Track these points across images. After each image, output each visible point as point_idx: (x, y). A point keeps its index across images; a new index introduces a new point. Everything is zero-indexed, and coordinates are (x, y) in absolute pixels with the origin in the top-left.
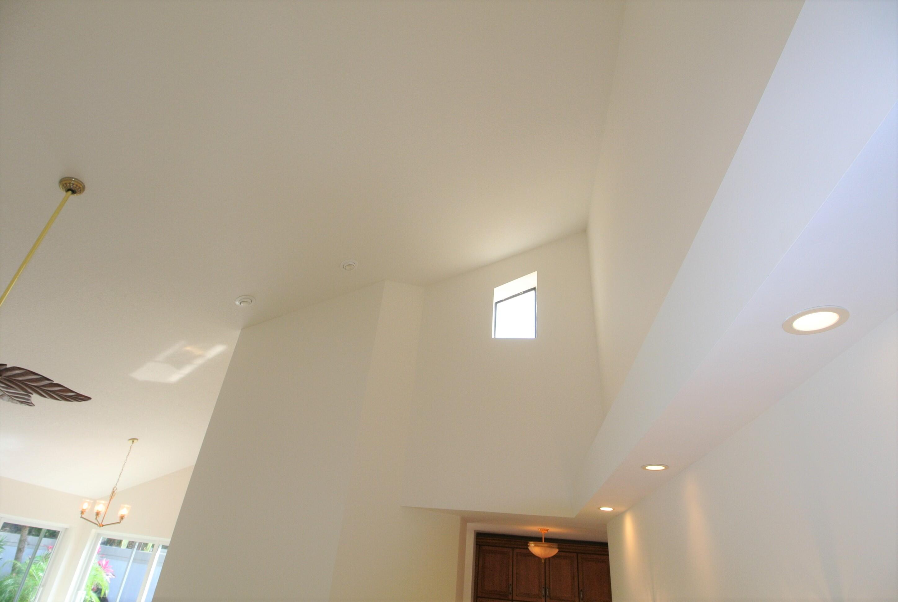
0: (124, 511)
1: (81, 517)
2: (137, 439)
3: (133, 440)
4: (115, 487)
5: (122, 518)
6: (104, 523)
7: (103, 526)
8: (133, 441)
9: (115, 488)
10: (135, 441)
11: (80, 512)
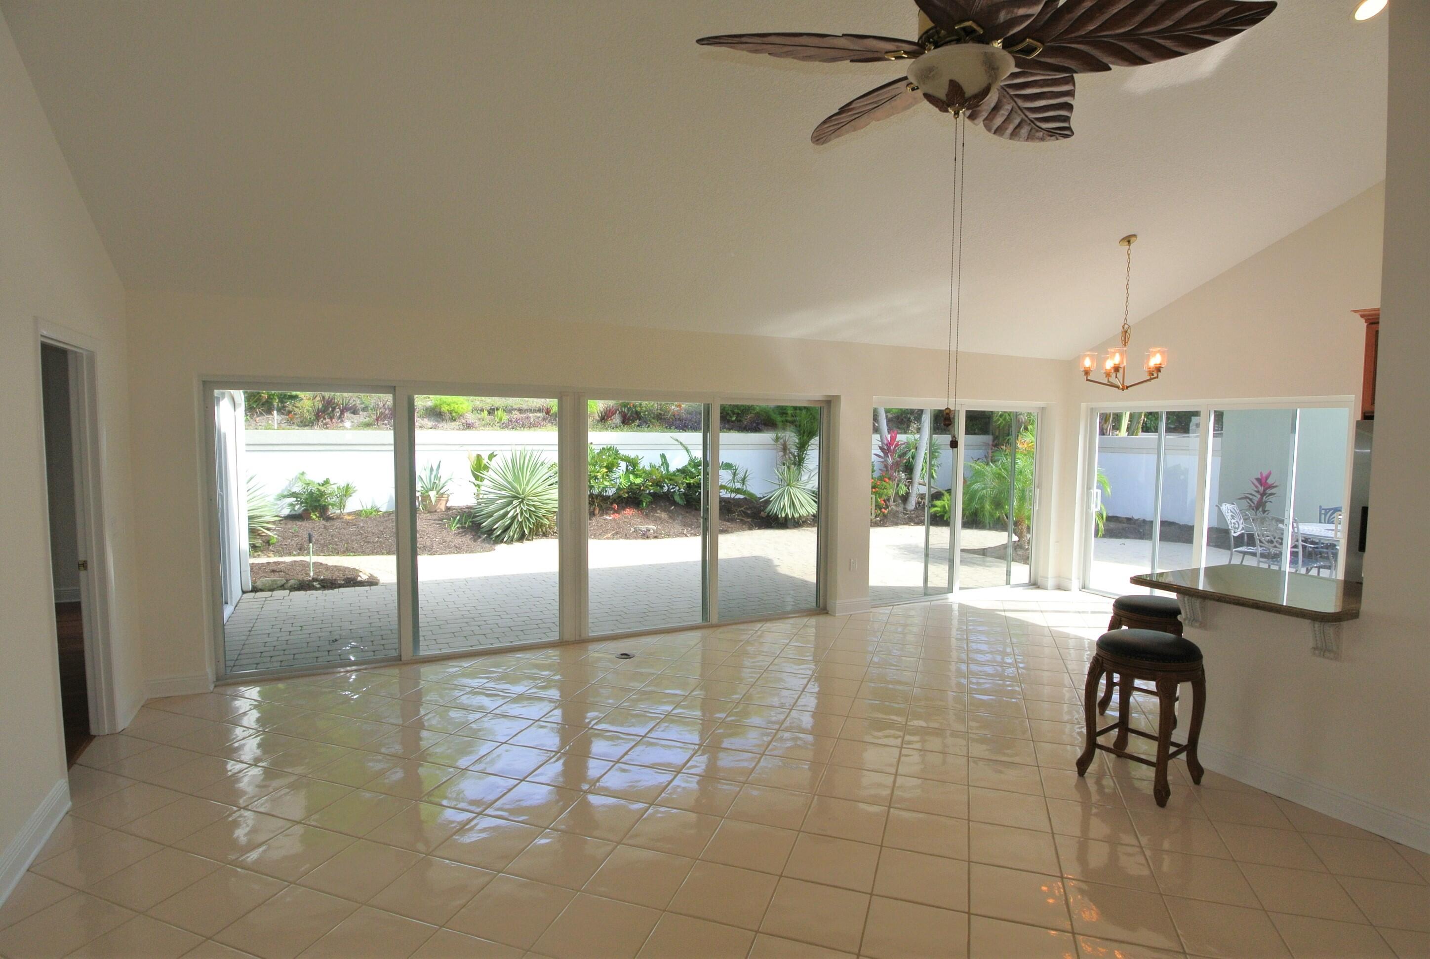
0: (1156, 360)
1: (1088, 380)
2: (1135, 236)
3: (1128, 240)
4: (1125, 324)
5: (1158, 369)
6: (1127, 384)
7: (1127, 387)
8: (1129, 242)
9: (1126, 326)
10: (1132, 239)
11: (1083, 373)
